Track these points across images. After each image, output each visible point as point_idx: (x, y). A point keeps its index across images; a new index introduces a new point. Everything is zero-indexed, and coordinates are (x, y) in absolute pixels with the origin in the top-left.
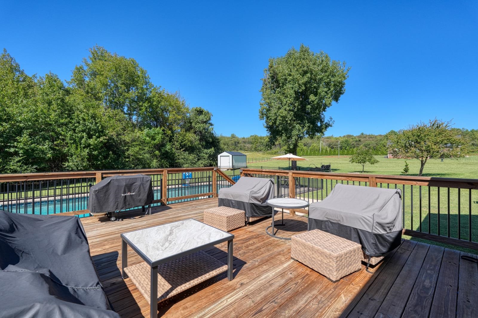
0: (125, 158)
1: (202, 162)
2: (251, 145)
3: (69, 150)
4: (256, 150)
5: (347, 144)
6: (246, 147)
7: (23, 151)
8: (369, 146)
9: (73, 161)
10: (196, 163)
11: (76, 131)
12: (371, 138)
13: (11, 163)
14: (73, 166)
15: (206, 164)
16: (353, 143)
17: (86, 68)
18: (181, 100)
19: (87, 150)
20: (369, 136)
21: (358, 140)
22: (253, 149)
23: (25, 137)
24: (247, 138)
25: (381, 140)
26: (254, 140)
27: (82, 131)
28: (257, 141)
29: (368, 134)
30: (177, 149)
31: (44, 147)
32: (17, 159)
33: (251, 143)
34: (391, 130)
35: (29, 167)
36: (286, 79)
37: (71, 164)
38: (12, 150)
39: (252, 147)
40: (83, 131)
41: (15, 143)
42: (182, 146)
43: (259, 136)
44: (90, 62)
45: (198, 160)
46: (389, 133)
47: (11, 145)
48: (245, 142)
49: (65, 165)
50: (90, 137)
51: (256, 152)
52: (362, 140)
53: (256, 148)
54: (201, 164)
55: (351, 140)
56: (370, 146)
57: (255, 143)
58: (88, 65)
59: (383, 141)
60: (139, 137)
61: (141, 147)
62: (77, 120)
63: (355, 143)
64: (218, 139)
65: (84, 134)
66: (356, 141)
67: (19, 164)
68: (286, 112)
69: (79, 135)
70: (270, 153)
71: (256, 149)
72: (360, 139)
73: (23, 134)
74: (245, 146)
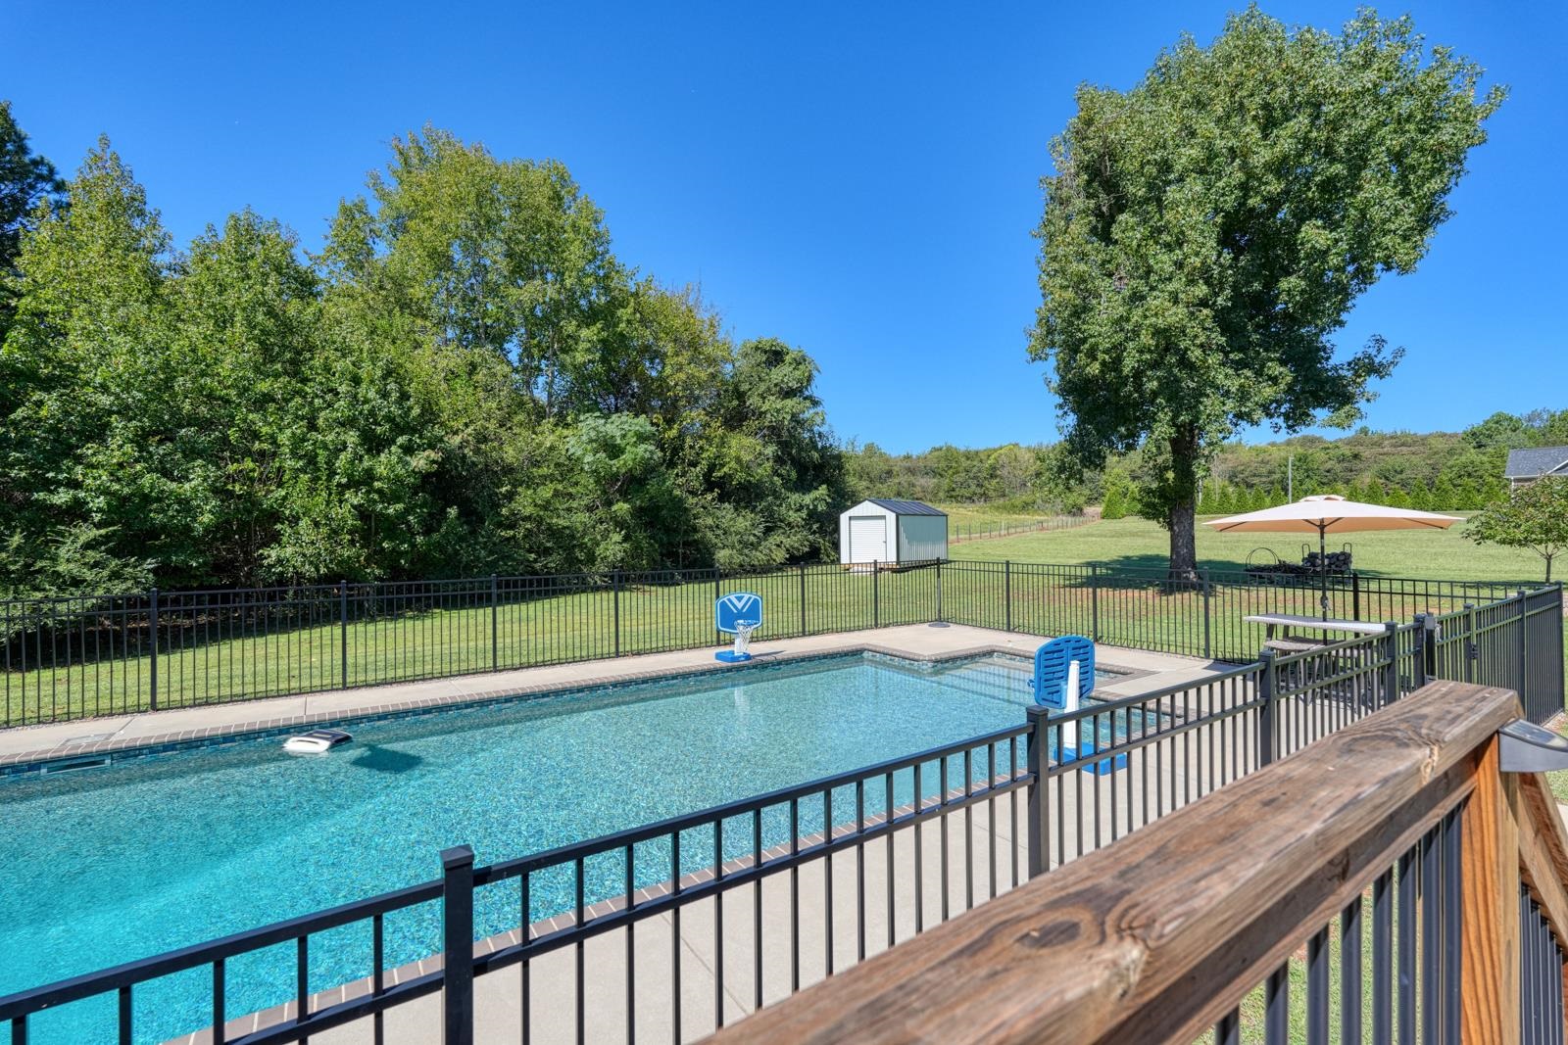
0: (500, 525)
1: (782, 538)
2: (935, 480)
3: (285, 498)
4: (952, 497)
5: (1307, 471)
6: (918, 489)
7: (108, 504)
8: (1399, 476)
9: (298, 542)
10: (759, 544)
11: (320, 422)
12: (1403, 445)
13: (63, 552)
14: (300, 559)
15: (796, 545)
16: (1328, 466)
17: (375, 208)
18: (703, 315)
19: (354, 498)
20: (1392, 437)
21: (1348, 453)
22: (941, 495)
23: (118, 447)
24: (918, 458)
25: (1451, 452)
26: (943, 464)
27: (343, 425)
28: (954, 465)
29: (1388, 430)
30: (693, 493)
31: (187, 486)
32: (88, 533)
33: (935, 473)
34: (1494, 412)
35: (126, 565)
36: (1165, 166)
37: (289, 550)
38: (62, 497)
39: (938, 487)
40: (348, 423)
41: (79, 469)
42: (710, 484)
43: (962, 449)
44: (391, 185)
45: (768, 531)
46: (1487, 422)
47: (60, 477)
48: (911, 471)
49: (269, 556)
50: (374, 444)
51: (954, 504)
52: (1366, 453)
53: (954, 490)
54: (777, 546)
55: (1322, 456)
56: (1404, 476)
57: (950, 472)
58: (384, 196)
59: (1461, 454)
60: (552, 448)
61: (560, 487)
62: (321, 383)
63: (1338, 467)
64: (839, 457)
65: (352, 437)
66: (1342, 459)
67: (92, 555)
68: (1181, 310)
69: (330, 438)
70: (1005, 508)
71: (953, 493)
72: (1356, 450)
73: (113, 437)
74: (914, 485)
